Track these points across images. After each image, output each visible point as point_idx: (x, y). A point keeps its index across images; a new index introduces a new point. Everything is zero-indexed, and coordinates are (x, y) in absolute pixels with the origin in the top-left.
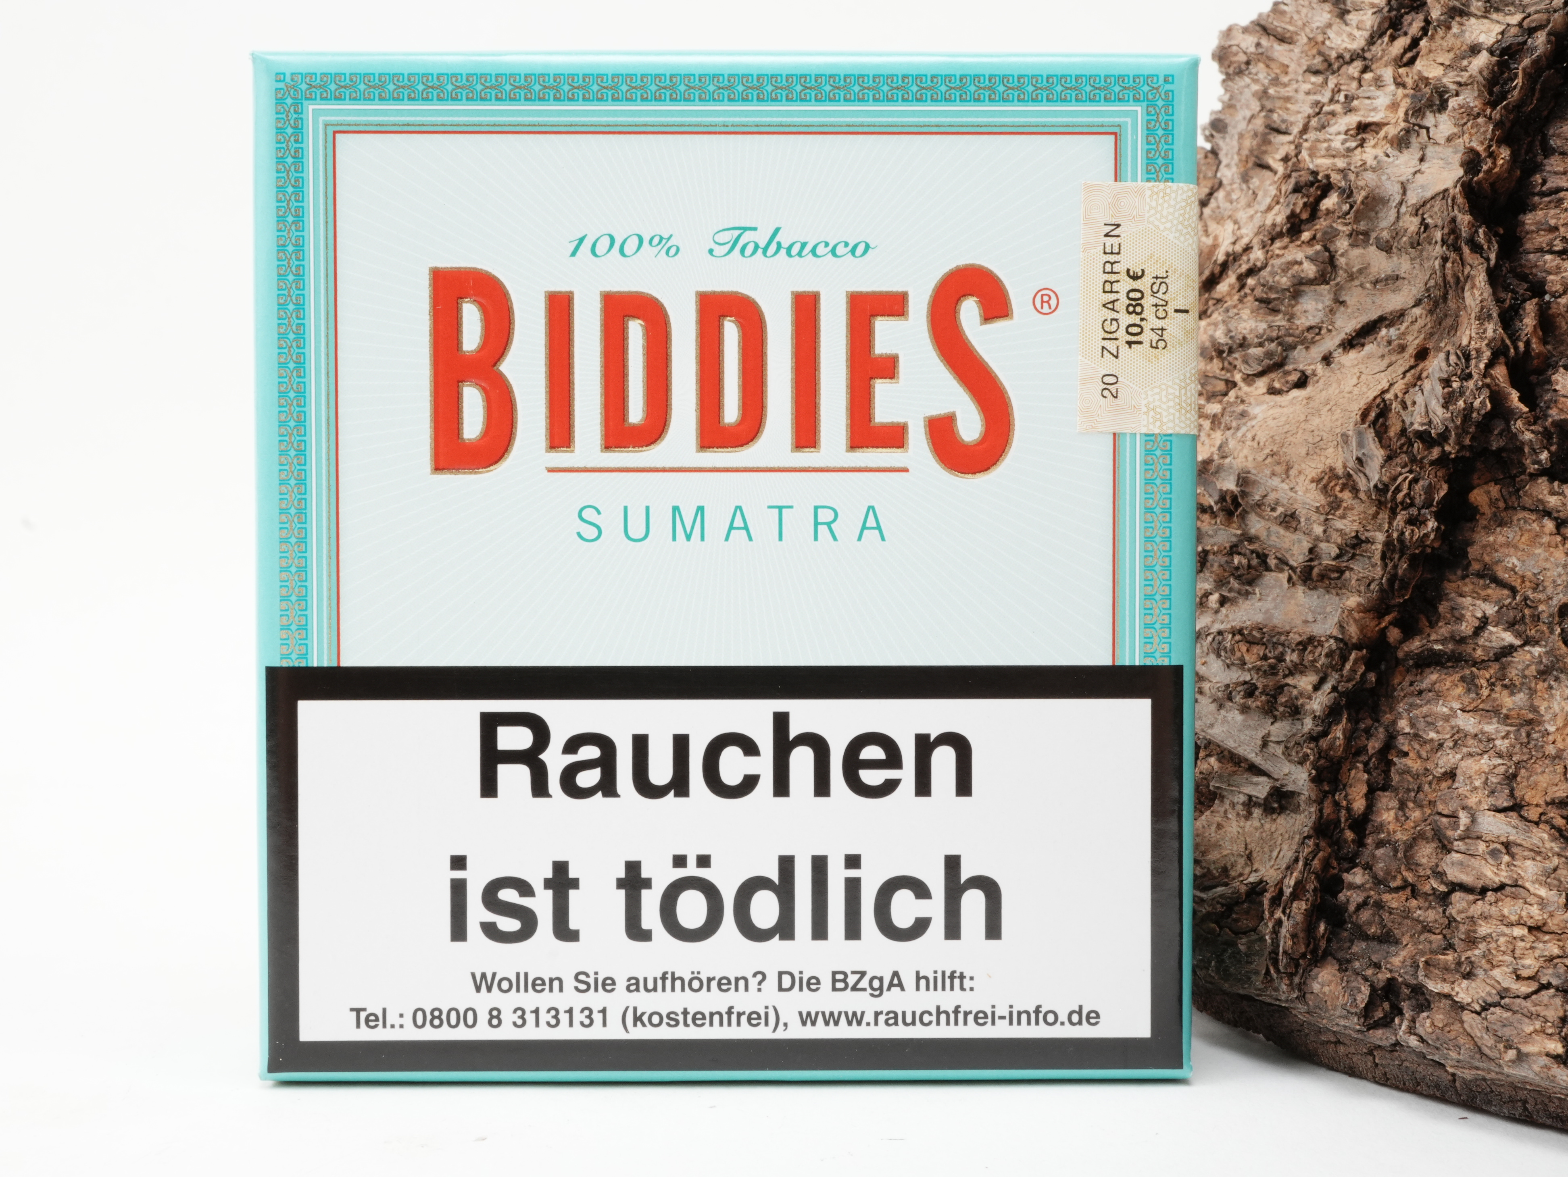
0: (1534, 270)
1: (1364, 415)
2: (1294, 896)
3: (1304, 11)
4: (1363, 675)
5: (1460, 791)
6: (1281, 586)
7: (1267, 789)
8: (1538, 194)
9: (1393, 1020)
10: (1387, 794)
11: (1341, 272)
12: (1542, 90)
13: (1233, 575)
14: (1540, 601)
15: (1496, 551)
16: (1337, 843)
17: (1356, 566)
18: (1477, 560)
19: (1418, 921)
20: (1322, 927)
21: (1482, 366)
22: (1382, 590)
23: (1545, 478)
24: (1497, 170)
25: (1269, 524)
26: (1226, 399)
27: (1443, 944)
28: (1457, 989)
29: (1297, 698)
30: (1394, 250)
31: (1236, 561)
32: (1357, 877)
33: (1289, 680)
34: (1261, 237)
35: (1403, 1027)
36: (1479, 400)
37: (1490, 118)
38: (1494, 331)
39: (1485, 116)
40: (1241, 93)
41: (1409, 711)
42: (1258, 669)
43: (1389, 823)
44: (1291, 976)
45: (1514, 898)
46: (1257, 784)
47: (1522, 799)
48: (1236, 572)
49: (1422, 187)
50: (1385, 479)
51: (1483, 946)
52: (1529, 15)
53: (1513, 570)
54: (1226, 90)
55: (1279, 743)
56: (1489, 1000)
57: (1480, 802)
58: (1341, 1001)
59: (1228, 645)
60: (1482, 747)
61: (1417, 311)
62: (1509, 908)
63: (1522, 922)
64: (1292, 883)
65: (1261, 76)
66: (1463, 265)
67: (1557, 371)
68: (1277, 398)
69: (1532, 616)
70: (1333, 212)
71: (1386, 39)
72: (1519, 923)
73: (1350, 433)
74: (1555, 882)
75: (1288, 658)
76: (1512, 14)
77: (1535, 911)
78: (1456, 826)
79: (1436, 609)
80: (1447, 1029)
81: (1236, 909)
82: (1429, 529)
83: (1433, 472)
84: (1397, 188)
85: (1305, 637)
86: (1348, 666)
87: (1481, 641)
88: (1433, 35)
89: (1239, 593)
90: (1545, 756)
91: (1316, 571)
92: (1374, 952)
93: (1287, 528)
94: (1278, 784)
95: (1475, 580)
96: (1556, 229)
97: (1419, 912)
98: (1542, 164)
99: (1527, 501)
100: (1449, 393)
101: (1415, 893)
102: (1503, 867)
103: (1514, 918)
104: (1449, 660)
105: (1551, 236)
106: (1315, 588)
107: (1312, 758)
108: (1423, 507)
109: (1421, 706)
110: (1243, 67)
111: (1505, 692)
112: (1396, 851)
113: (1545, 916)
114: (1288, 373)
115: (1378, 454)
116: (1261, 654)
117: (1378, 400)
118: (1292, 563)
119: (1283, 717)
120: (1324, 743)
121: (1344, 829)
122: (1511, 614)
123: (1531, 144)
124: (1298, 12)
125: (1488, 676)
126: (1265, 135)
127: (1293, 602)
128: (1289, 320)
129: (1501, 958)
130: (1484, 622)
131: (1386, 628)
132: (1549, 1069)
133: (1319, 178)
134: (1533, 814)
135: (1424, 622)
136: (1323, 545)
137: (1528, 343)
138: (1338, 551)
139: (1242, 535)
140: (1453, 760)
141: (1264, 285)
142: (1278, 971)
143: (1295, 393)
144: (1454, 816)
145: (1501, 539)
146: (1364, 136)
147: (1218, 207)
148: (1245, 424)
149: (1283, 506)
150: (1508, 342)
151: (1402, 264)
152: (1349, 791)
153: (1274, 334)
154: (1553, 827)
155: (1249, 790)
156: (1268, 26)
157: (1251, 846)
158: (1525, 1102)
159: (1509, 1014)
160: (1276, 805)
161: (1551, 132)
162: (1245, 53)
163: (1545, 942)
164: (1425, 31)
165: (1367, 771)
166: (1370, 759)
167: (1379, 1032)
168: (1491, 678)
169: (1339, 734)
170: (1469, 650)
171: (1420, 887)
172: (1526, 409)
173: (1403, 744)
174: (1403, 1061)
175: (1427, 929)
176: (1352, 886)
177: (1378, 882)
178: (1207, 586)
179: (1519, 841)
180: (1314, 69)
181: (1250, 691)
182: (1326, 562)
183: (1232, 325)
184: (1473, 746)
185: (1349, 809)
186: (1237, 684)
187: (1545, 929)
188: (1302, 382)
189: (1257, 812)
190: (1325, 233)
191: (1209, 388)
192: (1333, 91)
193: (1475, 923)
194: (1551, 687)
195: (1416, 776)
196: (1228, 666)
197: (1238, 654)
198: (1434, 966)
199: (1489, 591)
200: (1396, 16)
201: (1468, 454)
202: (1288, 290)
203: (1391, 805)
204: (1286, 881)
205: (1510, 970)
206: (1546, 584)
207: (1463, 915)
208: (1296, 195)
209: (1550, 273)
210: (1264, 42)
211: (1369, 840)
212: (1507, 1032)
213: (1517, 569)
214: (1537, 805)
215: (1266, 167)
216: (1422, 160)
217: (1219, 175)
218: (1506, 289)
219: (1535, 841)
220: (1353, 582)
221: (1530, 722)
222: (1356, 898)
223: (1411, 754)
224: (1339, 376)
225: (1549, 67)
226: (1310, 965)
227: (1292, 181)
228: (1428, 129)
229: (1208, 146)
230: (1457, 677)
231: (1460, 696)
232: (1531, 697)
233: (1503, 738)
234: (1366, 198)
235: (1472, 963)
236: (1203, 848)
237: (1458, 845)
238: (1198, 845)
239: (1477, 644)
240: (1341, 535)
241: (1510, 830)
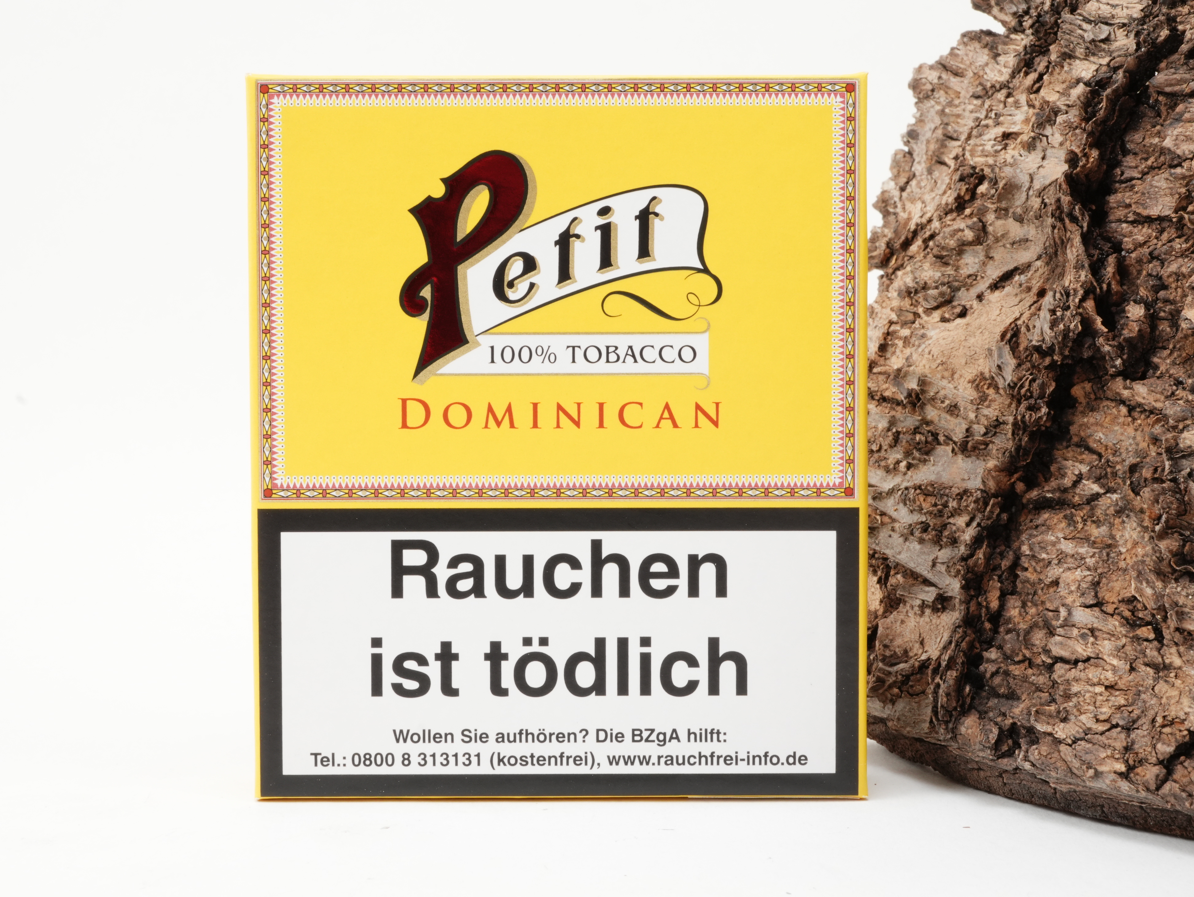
0: (1115, 235)
1: (1003, 336)
2: (949, 667)
3: (971, 54)
4: (999, 515)
5: (1061, 593)
6: (947, 455)
7: (935, 595)
8: (1118, 182)
9: (1014, 752)
10: (1014, 597)
11: (990, 236)
12: (1120, 110)
13: (916, 448)
14: (1117, 463)
15: (1089, 428)
16: (979, 631)
17: (996, 440)
18: (1076, 435)
19: (1033, 684)
20: (968, 689)
21: (1077, 300)
22: (1011, 456)
23: (1121, 378)
24: (1089, 165)
25: (940, 412)
26: (914, 325)
27: (1049, 699)
28: (1056, 729)
29: (955, 532)
30: (1025, 221)
31: (917, 439)
32: (993, 654)
33: (951, 520)
34: (938, 212)
35: (1021, 756)
36: (1073, 324)
37: (1085, 130)
38: (1086, 276)
39: (1081, 128)
40: (928, 112)
41: (1029, 539)
42: (931, 513)
43: (1015, 617)
44: (947, 723)
45: (1097, 666)
46: (928, 592)
47: (1103, 599)
48: (917, 446)
49: (1044, 177)
50: (1015, 379)
51: (1075, 700)
52: (1114, 58)
53: (1099, 441)
54: (918, 110)
55: (943, 563)
56: (1078, 736)
57: (1074, 601)
58: (979, 739)
59: (911, 497)
60: (1077, 563)
61: (1039, 263)
62: (1093, 673)
63: (1101, 683)
64: (947, 658)
65: (942, 100)
66: (1065, 231)
67: (1129, 304)
68: (947, 325)
69: (1112, 473)
70: (986, 195)
71: (1022, 74)
72: (1099, 684)
73: (994, 348)
74: (1123, 655)
75: (950, 505)
76: (1103, 58)
77: (1109, 675)
78: (1057, 618)
79: (1049, 469)
80: (1049, 756)
81: (912, 678)
82: (1043, 414)
83: (1046, 374)
84: (1027, 178)
85: (961, 490)
86: (988, 509)
87: (1078, 491)
88: (1052, 72)
89: (920, 460)
90: (1119, 569)
91: (970, 444)
92: (1003, 706)
93: (952, 415)
94: (941, 592)
95: (1075, 449)
96: (1130, 206)
97: (1033, 677)
98: (1121, 161)
99: (1109, 394)
100: (1054, 319)
101: (1031, 665)
102: (1089, 645)
103: (1095, 680)
104: (1057, 504)
105: (1126, 211)
106: (969, 456)
107: (962, 572)
108: (1038, 398)
109: (1037, 536)
110: (930, 93)
111: (1094, 526)
112: (1018, 635)
113: (1116, 678)
114: (954, 307)
115: (1011, 362)
116: (933, 502)
117: (1013, 325)
118: (955, 439)
119: (946, 545)
120: (971, 562)
121: (984, 621)
122: (1098, 471)
123: (1114, 147)
124: (967, 55)
125: (1082, 515)
126: (943, 141)
127: (955, 466)
128: (956, 270)
129: (1086, 708)
130: (1080, 478)
131: (1014, 482)
132: (1116, 782)
133: (977, 171)
134: (1110, 609)
135: (1041, 478)
136: (975, 426)
137: (1109, 285)
138: (985, 430)
139: (922, 420)
140: (1057, 573)
141: (938, 246)
142: (938, 719)
143: (959, 321)
144: (1056, 611)
145: (1092, 420)
146: (1007, 141)
147: (912, 192)
148: (924, 343)
149: (949, 399)
150: (1095, 284)
151: (1030, 231)
152: (988, 595)
153: (946, 280)
154: (1123, 617)
155: (923, 596)
156: (947, 64)
157: (924, 635)
158: (1102, 806)
159: (1090, 745)
160: (940, 606)
161: (1127, 139)
162: (931, 84)
163: (1116, 696)
164: (1047, 67)
165: (1001, 582)
166: (1003, 573)
167: (1005, 760)
168: (1084, 516)
169: (981, 556)
170: (1070, 497)
171: (1034, 660)
172: (1106, 330)
173: (1025, 562)
174: (1022, 780)
175: (1039, 689)
176: (989, 661)
177: (1007, 657)
178: (899, 456)
179: (1100, 627)
180: (977, 94)
181: (925, 528)
182: (978, 438)
183: (917, 274)
184: (1071, 563)
185: (987, 608)
186: (917, 524)
187: (1116, 687)
188: (963, 314)
189: (928, 611)
190: (979, 209)
191: (903, 318)
192: (987, 110)
193: (1069, 684)
194: (1123, 522)
195: (1033, 584)
196: (912, 512)
197: (918, 503)
198: (1042, 714)
199: (1084, 456)
200: (1029, 59)
201: (1070, 362)
202: (955, 249)
203: (1016, 605)
204: (943, 657)
205: (1092, 715)
206: (1122, 451)
207: (1062, 679)
208: (961, 183)
209: (1125, 236)
210: (944, 76)
211: (1002, 629)
212: (1088, 758)
213: (1102, 441)
214: (1113, 603)
215: (942, 163)
216: (1043, 158)
217: (913, 169)
218: (1096, 247)
219: (1110, 627)
220: (994, 451)
221: (1109, 546)
222: (991, 668)
223: (1030, 569)
224: (988, 308)
225: (1125, 94)
226: (959, 715)
227: (959, 173)
228: (1047, 137)
229: (906, 149)
230: (1061, 515)
231: (1063, 529)
232: (1110, 529)
233: (1091, 557)
234: (1005, 185)
235: (1067, 711)
236: (891, 637)
237: (1060, 631)
238: (887, 635)
239: (1075, 493)
240: (987, 419)
241: (1094, 620)
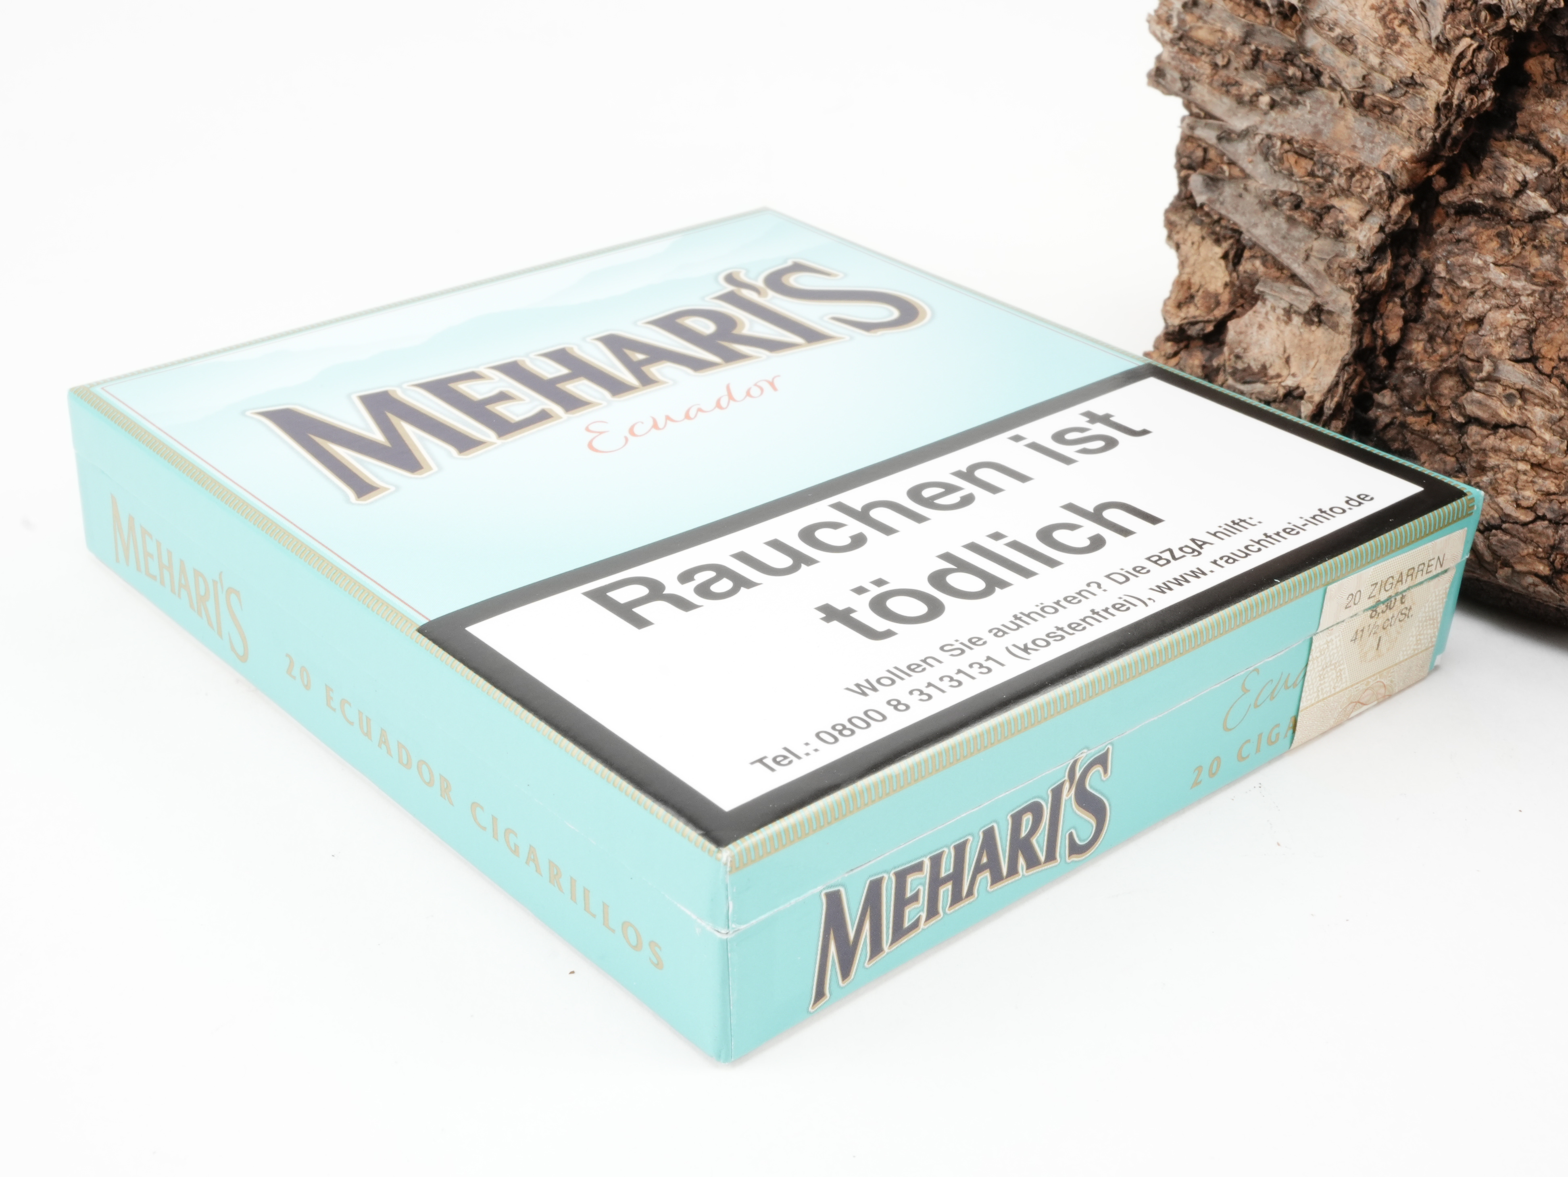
4: (1409, 220)
5: (1487, 339)
6: (1332, 104)
7: (1308, 302)
10: (1418, 326)
13: (1286, 83)
15: (1543, 121)
16: (1372, 369)
17: (1409, 106)
18: (1524, 126)
19: (1435, 442)
22: (1433, 142)
25: (1325, 42)
27: (1456, 466)
29: (1343, 224)
31: (1290, 70)
32: (1386, 398)
33: (1335, 202)
41: (1447, 258)
42: (1305, 184)
43: (1418, 353)
45: (1524, 436)
46: (1299, 295)
47: (1539, 350)
48: (1288, 82)
51: (1490, 474)
53: (1556, 141)
55: (1322, 259)
56: (1493, 522)
57: (1502, 352)
59: (1277, 153)
60: (1509, 301)
62: (1516, 445)
63: (1526, 458)
64: (1333, 405)
72: (1524, 459)
74: (1559, 430)
75: (1335, 181)
77: (1539, 451)
78: (1480, 370)
79: (1479, 161)
82: (1487, 99)
83: (1496, 43)
85: (1353, 166)
86: (1395, 208)
87: (1519, 203)
89: (1289, 100)
90: (1563, 317)
91: (1368, 101)
93: (1344, 50)
94: (1319, 301)
95: (1520, 144)
97: (1437, 436)
101: (1435, 418)
102: (1515, 409)
103: (1520, 454)
104: (1486, 211)
106: (1366, 116)
107: (1356, 291)
108: (1484, 77)
109: (1458, 255)
111: (1534, 252)
112: (1423, 381)
115: (1441, 3)
116: (1309, 169)
118: (1345, 85)
119: (1327, 235)
120: (1369, 279)
121: (1378, 356)
122: (1549, 182)
125: (1521, 235)
127: (1342, 123)
129: (1505, 487)
130: (1524, 186)
131: (1433, 176)
132: (1535, 584)
134: (1546, 367)
135: (1466, 171)
136: (1376, 75)
138: (1391, 86)
139: (1297, 45)
140: (1481, 309)
144: (1479, 361)
149: (1341, 27)
152: (1386, 322)
154: (1563, 382)
155: (1291, 298)
157: (1290, 351)
159: (1507, 538)
160: (1315, 319)
163: (1544, 478)
165: (1403, 306)
166: (1406, 293)
168: (1523, 237)
169: (1384, 275)
170: (1507, 208)
171: (1440, 414)
173: (1438, 286)
175: (1443, 451)
176: (1380, 406)
177: (1403, 403)
178: (1258, 86)
179: (1532, 390)
181: (1297, 204)
182: (1379, 96)
184: (1501, 298)
185: (1384, 338)
186: (1284, 193)
193: (1485, 454)
195: (1447, 317)
196: (1275, 172)
197: (1286, 165)
199: (1532, 157)
203: (1421, 337)
204: (1327, 402)
205: (1512, 498)
211: (1399, 365)
212: (1505, 552)
213: (1560, 141)
214: (1551, 359)
219: (1546, 391)
220: (1405, 121)
221: (1553, 283)
222: (1385, 419)
223: (1445, 297)
230: (1492, 232)
231: (1494, 250)
232: (1556, 261)
233: (1528, 295)
236: (1244, 345)
237: (1479, 385)
238: (1240, 342)
239: (1515, 205)
240: (1397, 72)
241: (1526, 380)
